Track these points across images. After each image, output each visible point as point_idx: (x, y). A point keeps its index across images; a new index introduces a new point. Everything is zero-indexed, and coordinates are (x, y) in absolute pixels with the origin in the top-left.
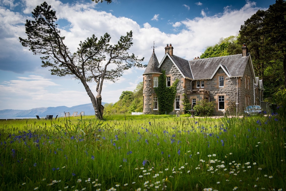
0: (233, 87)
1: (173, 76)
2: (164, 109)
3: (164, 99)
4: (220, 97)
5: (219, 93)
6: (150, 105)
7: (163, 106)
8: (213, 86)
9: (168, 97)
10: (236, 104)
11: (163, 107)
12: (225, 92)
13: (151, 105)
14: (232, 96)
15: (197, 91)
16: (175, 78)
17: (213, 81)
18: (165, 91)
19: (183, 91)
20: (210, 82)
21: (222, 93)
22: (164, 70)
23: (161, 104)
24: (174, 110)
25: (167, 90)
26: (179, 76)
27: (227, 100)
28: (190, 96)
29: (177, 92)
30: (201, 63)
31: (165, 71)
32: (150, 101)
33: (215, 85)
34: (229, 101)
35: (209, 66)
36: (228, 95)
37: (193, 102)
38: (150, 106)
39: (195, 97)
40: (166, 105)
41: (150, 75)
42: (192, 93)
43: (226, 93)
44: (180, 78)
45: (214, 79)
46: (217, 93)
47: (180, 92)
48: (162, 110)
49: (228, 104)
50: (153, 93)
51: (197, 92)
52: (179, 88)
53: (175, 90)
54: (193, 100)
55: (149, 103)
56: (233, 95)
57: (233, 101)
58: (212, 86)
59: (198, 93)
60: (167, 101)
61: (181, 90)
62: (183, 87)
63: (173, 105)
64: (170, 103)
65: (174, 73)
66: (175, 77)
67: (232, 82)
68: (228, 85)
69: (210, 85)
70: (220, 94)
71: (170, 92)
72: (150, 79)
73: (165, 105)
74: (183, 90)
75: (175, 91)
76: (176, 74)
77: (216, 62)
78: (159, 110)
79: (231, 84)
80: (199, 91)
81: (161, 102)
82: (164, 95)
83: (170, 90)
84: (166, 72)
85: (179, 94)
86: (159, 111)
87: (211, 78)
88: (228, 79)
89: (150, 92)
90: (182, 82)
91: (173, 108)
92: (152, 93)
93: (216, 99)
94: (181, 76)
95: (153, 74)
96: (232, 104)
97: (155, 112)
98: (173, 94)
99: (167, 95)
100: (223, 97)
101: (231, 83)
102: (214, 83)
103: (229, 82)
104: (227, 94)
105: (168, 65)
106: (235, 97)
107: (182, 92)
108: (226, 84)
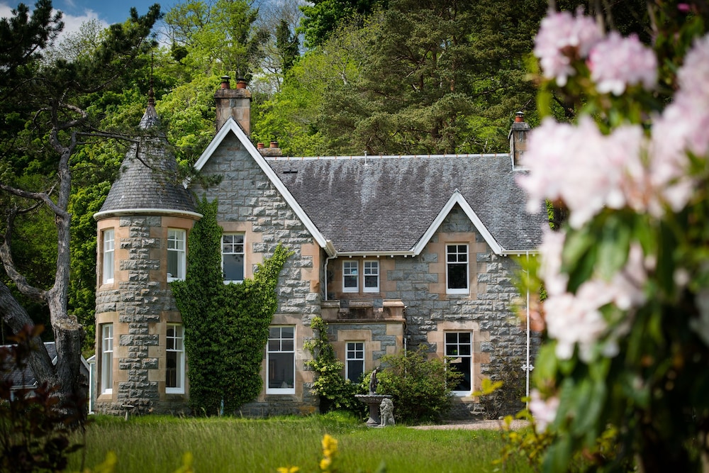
0: (512, 295)
1: (256, 231)
2: (218, 390)
3: (217, 341)
4: (451, 337)
5: (451, 320)
6: (149, 366)
7: (213, 373)
8: (424, 289)
9: (238, 332)
10: (524, 367)
11: (210, 377)
12: (476, 316)
13: (155, 367)
14: (504, 333)
15: (371, 308)
16: (268, 241)
17: (421, 266)
18: (221, 303)
19: (313, 308)
20: (408, 266)
21: (461, 320)
22: (210, 199)
23: (201, 362)
24: (262, 393)
25: (231, 296)
26: (289, 236)
27: (487, 351)
28: (336, 329)
29: (283, 309)
30: (332, 175)
31: (216, 203)
32: (151, 348)
33: (430, 281)
34: (494, 358)
35: (380, 196)
36: (490, 329)
37: (350, 355)
38: (151, 372)
39: (363, 334)
40: (227, 370)
41: (153, 221)
42: (349, 316)
43: (478, 319)
44: (294, 243)
45: (429, 258)
46: (441, 320)
47: (295, 309)
48: (204, 392)
49: (488, 369)
50: (167, 307)
51: (369, 314)
52: (289, 290)
53: (271, 301)
54: (351, 347)
55: (144, 361)
56: (512, 329)
57: (511, 355)
58: (418, 286)
59: (377, 318)
60: (231, 351)
61: (301, 301)
62: (312, 286)
63: (258, 371)
64: (245, 359)
65: (262, 220)
66: (270, 237)
67: (505, 272)
68: (488, 288)
69: (407, 284)
70: (456, 322)
71: (245, 306)
72: (152, 241)
73: (220, 368)
74: (311, 302)
75: (273, 306)
76: (277, 225)
77: (405, 179)
78: (193, 393)
79: (502, 283)
80: (381, 310)
81: (202, 355)
82: (214, 320)
83: (244, 297)
84: (220, 208)
85: (290, 320)
86: (188, 397)
87: (417, 250)
88: (490, 262)
89: (150, 303)
90: (303, 262)
91: (258, 384)
92: (159, 312)
93: (435, 347)
94: (302, 236)
95: (167, 215)
96: (507, 369)
97: (173, 404)
98: (262, 316)
99: (230, 323)
100: (465, 337)
101: (500, 280)
102: (425, 272)
103: (491, 272)
104: (484, 324)
105: (233, 175)
106: (518, 341)
107: (305, 309)
108: (478, 283)
